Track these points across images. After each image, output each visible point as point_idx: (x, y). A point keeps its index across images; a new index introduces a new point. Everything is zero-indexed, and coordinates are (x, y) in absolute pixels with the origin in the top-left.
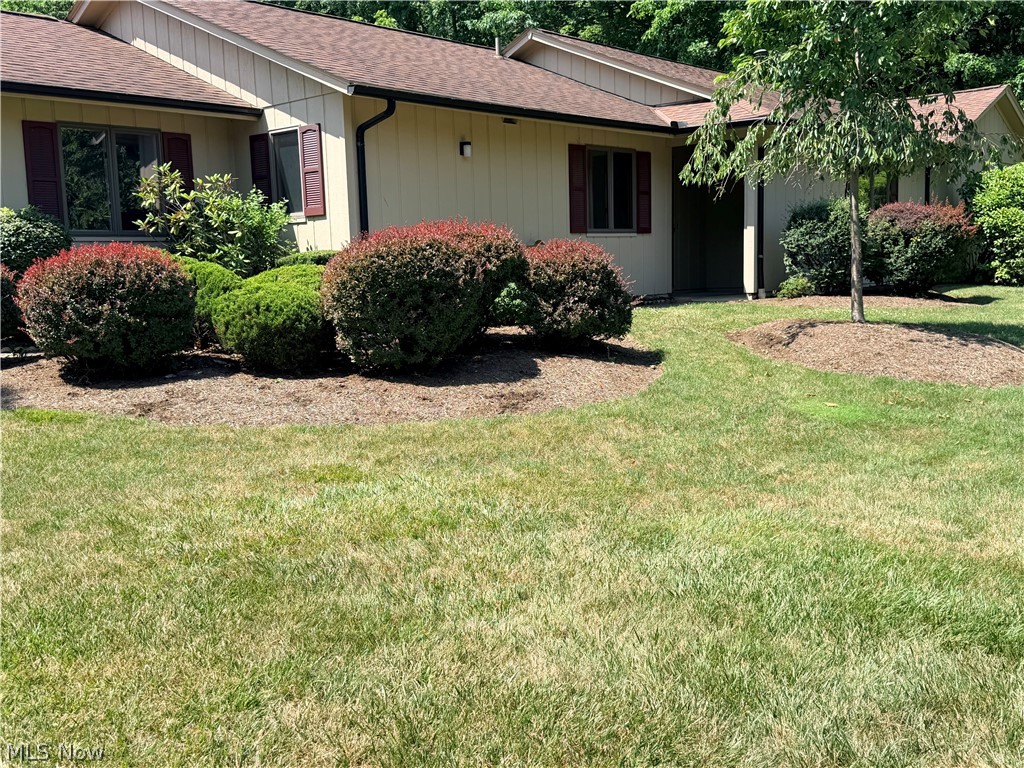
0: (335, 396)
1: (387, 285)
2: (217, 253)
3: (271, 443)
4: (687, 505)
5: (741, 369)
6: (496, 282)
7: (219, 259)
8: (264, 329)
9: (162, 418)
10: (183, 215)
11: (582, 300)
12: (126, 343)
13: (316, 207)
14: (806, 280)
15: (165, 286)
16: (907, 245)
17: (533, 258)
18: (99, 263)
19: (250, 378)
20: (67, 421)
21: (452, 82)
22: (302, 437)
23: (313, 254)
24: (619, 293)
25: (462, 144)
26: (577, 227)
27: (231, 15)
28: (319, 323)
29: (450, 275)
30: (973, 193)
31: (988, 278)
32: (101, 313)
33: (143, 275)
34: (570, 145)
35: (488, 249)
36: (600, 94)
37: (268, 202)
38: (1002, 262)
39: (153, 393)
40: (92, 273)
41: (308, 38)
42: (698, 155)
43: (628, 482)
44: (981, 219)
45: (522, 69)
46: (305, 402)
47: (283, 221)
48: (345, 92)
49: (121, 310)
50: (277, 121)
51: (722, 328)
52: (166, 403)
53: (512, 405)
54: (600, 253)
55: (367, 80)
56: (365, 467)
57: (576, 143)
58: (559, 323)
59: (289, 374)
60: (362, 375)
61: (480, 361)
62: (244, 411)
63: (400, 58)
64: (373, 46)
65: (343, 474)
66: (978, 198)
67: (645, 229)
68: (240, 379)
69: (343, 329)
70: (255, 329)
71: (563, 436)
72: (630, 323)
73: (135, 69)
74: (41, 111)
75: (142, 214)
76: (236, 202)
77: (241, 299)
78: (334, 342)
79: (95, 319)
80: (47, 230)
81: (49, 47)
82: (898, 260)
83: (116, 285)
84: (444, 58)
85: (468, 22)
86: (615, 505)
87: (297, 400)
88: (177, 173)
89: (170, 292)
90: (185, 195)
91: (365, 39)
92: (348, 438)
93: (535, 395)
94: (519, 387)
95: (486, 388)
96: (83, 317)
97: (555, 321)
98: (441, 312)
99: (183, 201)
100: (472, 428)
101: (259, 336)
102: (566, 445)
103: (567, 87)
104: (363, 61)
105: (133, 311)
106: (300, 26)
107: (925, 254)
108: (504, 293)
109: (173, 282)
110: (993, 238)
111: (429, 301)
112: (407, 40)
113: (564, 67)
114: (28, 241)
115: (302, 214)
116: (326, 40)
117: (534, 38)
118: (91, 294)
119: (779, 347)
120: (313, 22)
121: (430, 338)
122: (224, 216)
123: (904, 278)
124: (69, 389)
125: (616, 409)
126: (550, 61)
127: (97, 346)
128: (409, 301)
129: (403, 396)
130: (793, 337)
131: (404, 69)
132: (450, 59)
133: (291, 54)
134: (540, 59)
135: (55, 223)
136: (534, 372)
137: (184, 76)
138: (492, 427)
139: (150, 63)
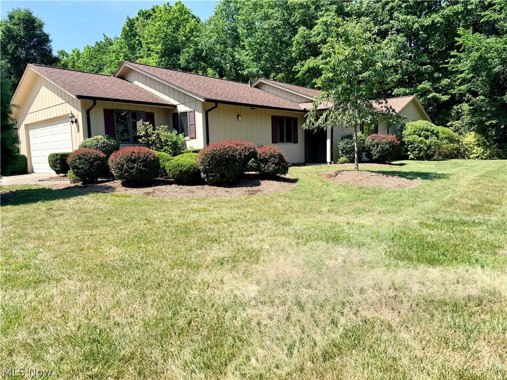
0: (201, 190)
1: (216, 159)
2: (164, 149)
3: (184, 202)
4: (297, 217)
5: (320, 184)
6: (248, 158)
7: (164, 151)
8: (181, 171)
9: (153, 196)
10: (153, 138)
11: (273, 163)
12: (141, 175)
13: (193, 135)
14: (346, 158)
15: (152, 159)
16: (377, 147)
17: (259, 151)
18: (133, 152)
19: (177, 185)
20: (127, 196)
21: (235, 97)
22: (193, 201)
23: (193, 150)
24: (284, 161)
25: (238, 116)
26: (274, 141)
27: (166, 75)
28: (196, 170)
29: (234, 156)
30: (402, 130)
31: (407, 158)
32: (134, 167)
33: (146, 156)
34: (272, 116)
35: (245, 149)
36: (282, 99)
37: (178, 134)
38: (411, 153)
39: (150, 189)
40: (131, 155)
41: (190, 82)
42: (308, 121)
43: (283, 212)
44: (405, 139)
45: (257, 91)
46: (193, 192)
47: (183, 140)
48: (202, 100)
49: (140, 166)
50: (181, 108)
51: (317, 173)
52: (154, 192)
53: (252, 193)
54: (279, 150)
55: (209, 97)
56: (211, 208)
57: (273, 115)
58: (266, 170)
59: (187, 185)
60: (209, 185)
61: (244, 182)
62: (176, 194)
63: (219, 88)
64: (210, 85)
65: (205, 210)
66: (404, 132)
67: (296, 142)
68: (174, 186)
69: (203, 171)
70: (178, 171)
71: (266, 201)
72: (288, 170)
73: (137, 92)
74: (110, 106)
75: (140, 137)
76: (169, 134)
77: (174, 163)
78: (201, 175)
79: (133, 168)
80: (112, 142)
81: (109, 85)
82: (375, 152)
83: (139, 159)
84: (232, 88)
85: (240, 72)
86: (278, 217)
87: (190, 192)
88: (151, 125)
89: (154, 161)
90: (154, 132)
91: (208, 82)
92: (206, 201)
93: (259, 191)
94: (254, 188)
95: (245, 189)
96: (130, 168)
97: (265, 170)
98: (232, 167)
99: (153, 134)
100: (241, 199)
101: (179, 173)
102: (267, 204)
103: (271, 97)
104: (207, 90)
105: (143, 166)
106: (187, 78)
107: (383, 150)
108: (250, 162)
109: (154, 158)
110: (408, 145)
111: (228, 164)
112: (220, 82)
113: (271, 90)
114: (107, 145)
115: (189, 137)
116: (196, 83)
117: (261, 81)
118: (131, 161)
119: (333, 178)
120: (191, 76)
121: (229, 174)
122: (165, 138)
123: (376, 158)
124: (125, 188)
125: (282, 194)
126: (266, 88)
127: (133, 176)
128: (223, 163)
129: (221, 190)
130: (337, 174)
131: (220, 93)
132: (234, 88)
133: (185, 89)
134: (263, 88)
135: (115, 140)
136: (259, 184)
137: (151, 94)
138: (246, 199)
139: (141, 90)
